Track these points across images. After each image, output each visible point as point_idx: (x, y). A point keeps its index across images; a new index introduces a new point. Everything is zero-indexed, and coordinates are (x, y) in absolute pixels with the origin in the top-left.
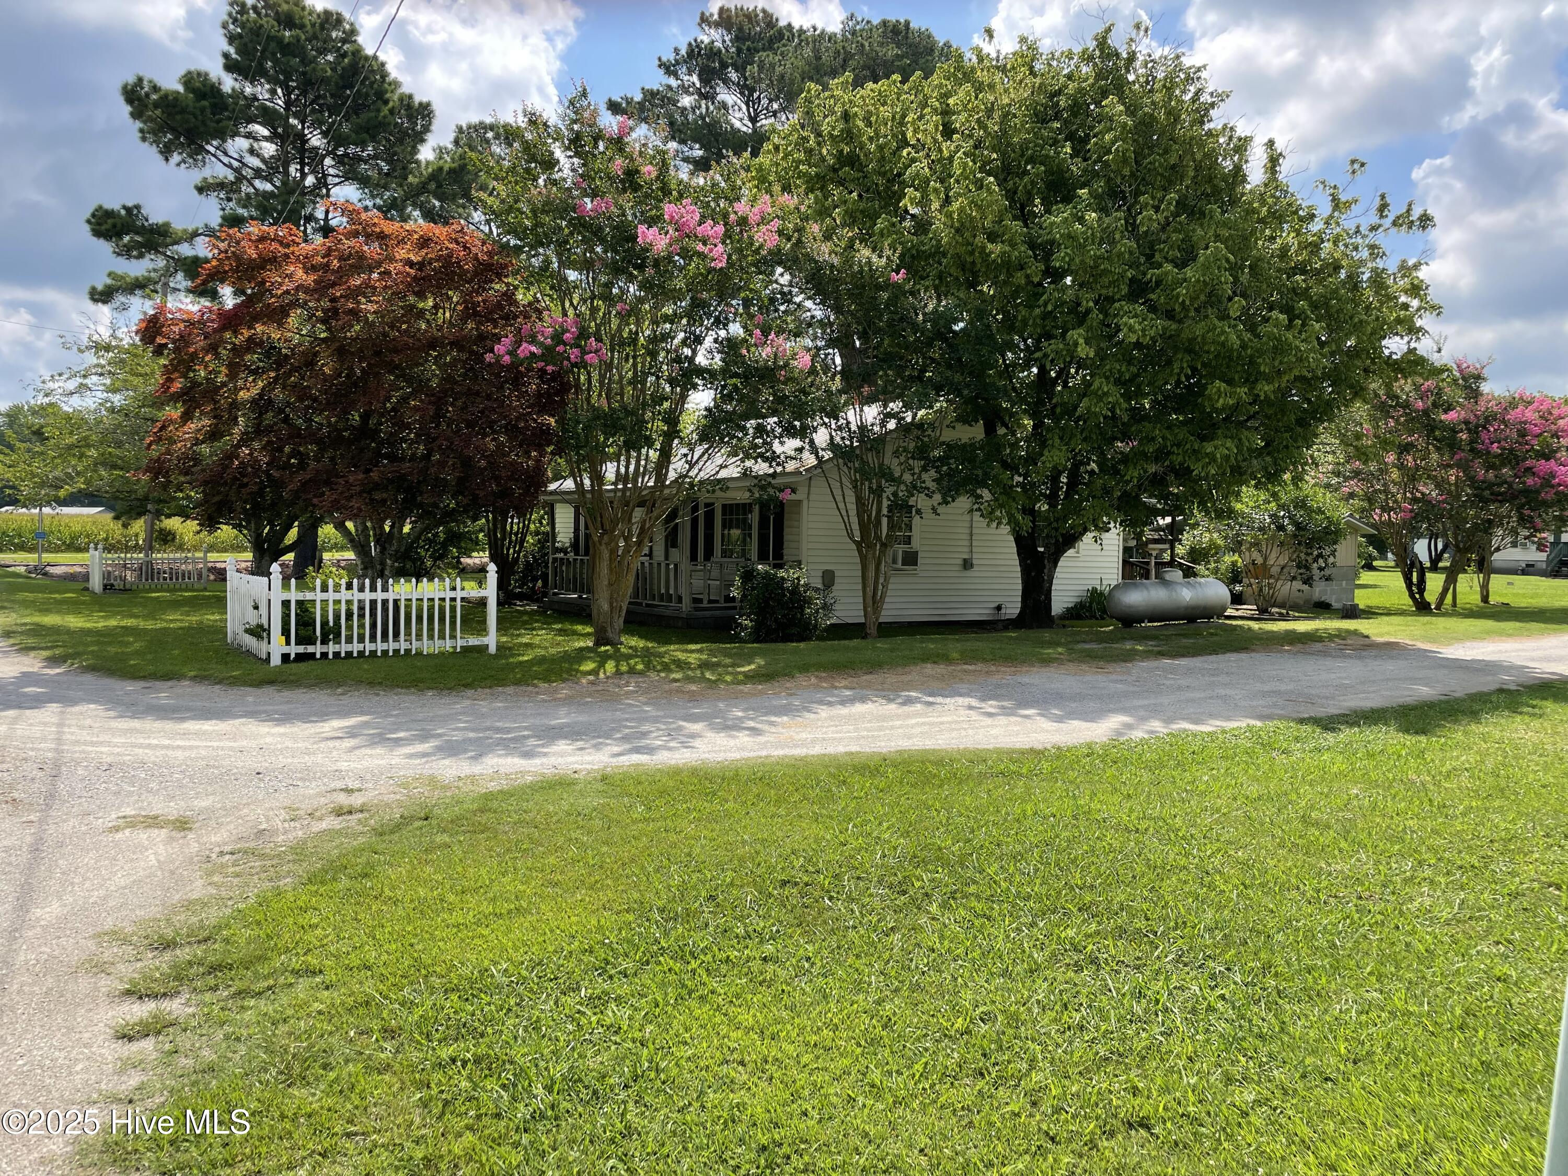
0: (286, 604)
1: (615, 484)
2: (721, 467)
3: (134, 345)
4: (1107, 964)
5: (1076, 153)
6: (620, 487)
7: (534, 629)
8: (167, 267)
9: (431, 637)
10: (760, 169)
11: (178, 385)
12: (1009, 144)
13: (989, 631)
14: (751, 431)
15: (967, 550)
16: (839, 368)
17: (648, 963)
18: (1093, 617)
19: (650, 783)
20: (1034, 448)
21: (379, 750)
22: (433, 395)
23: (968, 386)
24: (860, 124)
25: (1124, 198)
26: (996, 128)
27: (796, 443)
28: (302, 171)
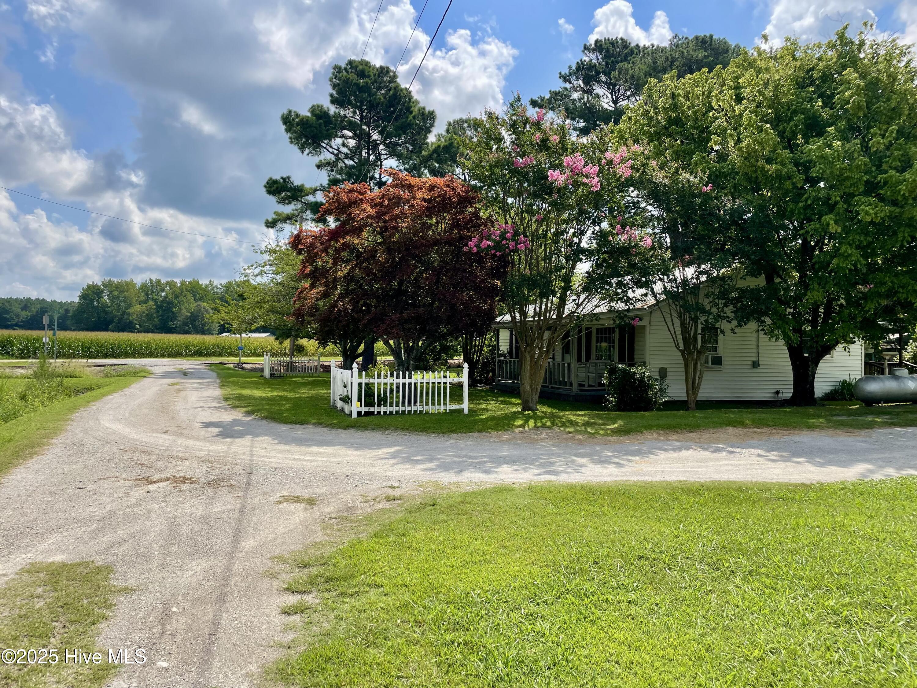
0: (360, 385)
1: (533, 317)
2: (596, 306)
3: (287, 249)
4: (857, 624)
5: (825, 105)
6: (536, 319)
7: (488, 400)
8: (302, 208)
9: (433, 404)
10: (620, 131)
11: (308, 270)
12: (779, 103)
13: (771, 407)
14: (614, 285)
15: (755, 355)
16: (669, 245)
17: (559, 597)
18: (844, 399)
19: (557, 493)
20: (800, 291)
21: (407, 466)
22: (436, 271)
23: (754, 253)
24: (682, 99)
25: (859, 131)
26: (771, 94)
27: (643, 291)
28: (368, 153)
